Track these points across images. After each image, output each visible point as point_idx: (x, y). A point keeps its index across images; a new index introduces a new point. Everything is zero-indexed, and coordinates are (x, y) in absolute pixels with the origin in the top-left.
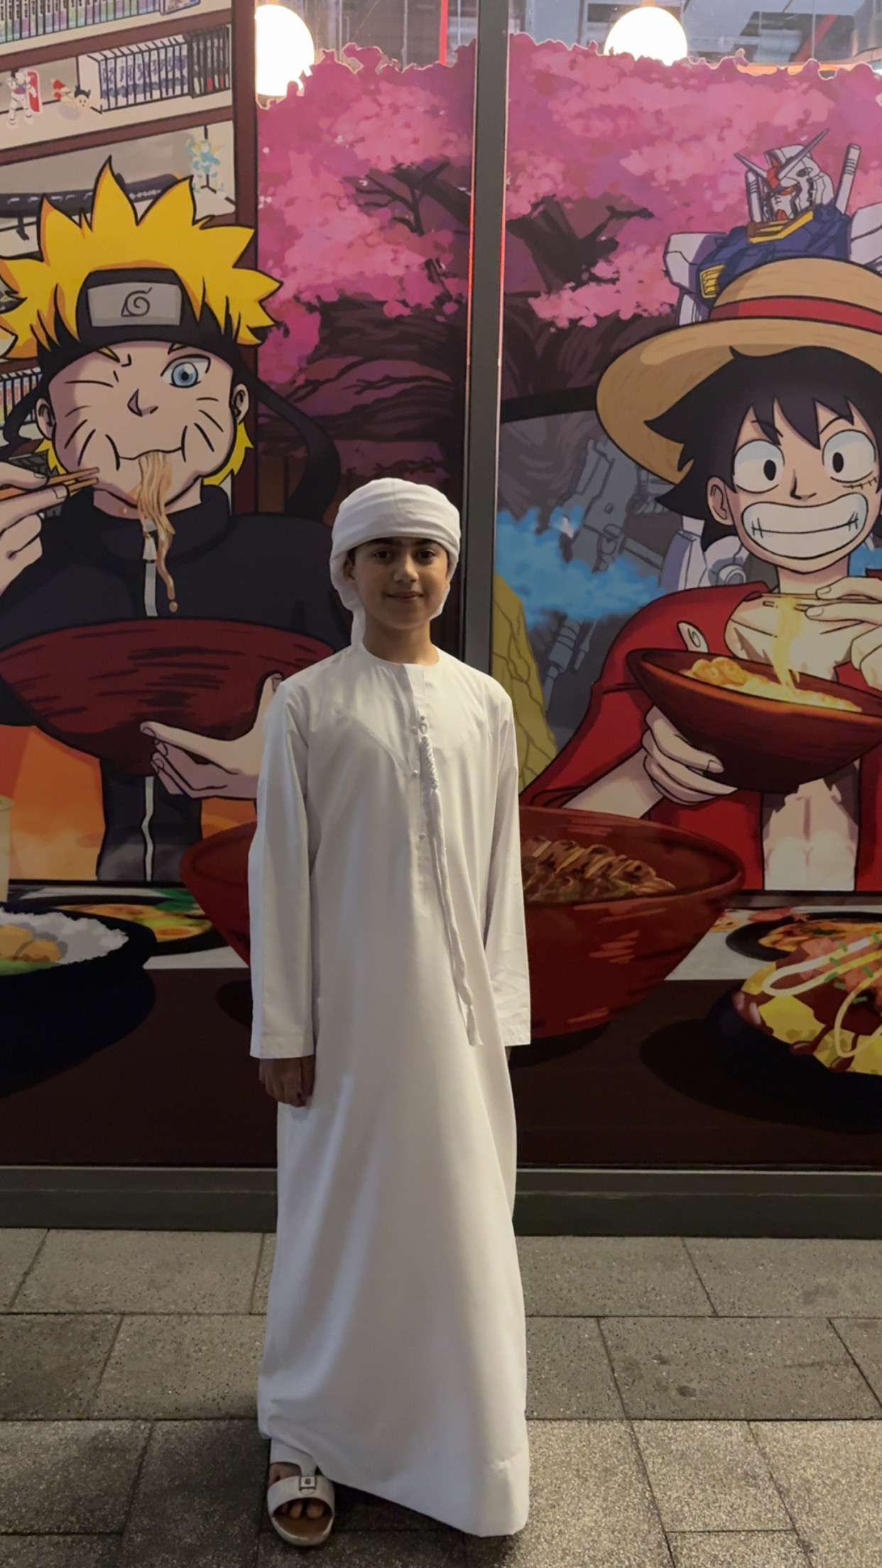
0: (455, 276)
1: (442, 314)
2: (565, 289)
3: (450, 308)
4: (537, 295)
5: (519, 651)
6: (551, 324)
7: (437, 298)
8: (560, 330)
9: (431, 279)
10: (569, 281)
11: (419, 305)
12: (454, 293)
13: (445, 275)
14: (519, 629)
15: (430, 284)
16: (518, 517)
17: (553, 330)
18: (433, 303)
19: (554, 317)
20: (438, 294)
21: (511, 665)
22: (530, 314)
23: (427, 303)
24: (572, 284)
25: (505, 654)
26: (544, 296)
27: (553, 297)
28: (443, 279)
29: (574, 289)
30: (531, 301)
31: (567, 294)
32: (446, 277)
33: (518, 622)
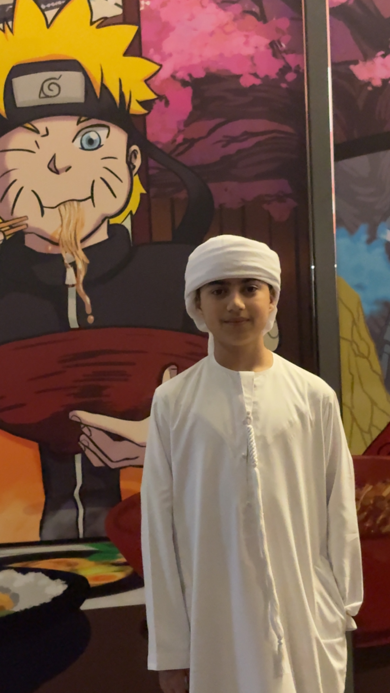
0: (293, 52)
1: (285, 81)
2: (377, 57)
3: (291, 77)
4: (356, 62)
5: (360, 335)
6: (369, 83)
7: (280, 70)
8: (376, 88)
9: (275, 55)
10: (380, 51)
11: (267, 76)
12: (293, 65)
13: (286, 52)
14: (358, 318)
15: (273, 59)
16: (352, 230)
17: (370, 88)
18: (277, 74)
19: (371, 78)
20: (281, 67)
21: (354, 346)
22: (352, 77)
23: (273, 74)
24: (382, 53)
25: (349, 337)
26: (361, 63)
27: (369, 63)
28: (284, 55)
29: (384, 56)
30: (352, 67)
31: (379, 60)
32: (287, 53)
33: (358, 312)
